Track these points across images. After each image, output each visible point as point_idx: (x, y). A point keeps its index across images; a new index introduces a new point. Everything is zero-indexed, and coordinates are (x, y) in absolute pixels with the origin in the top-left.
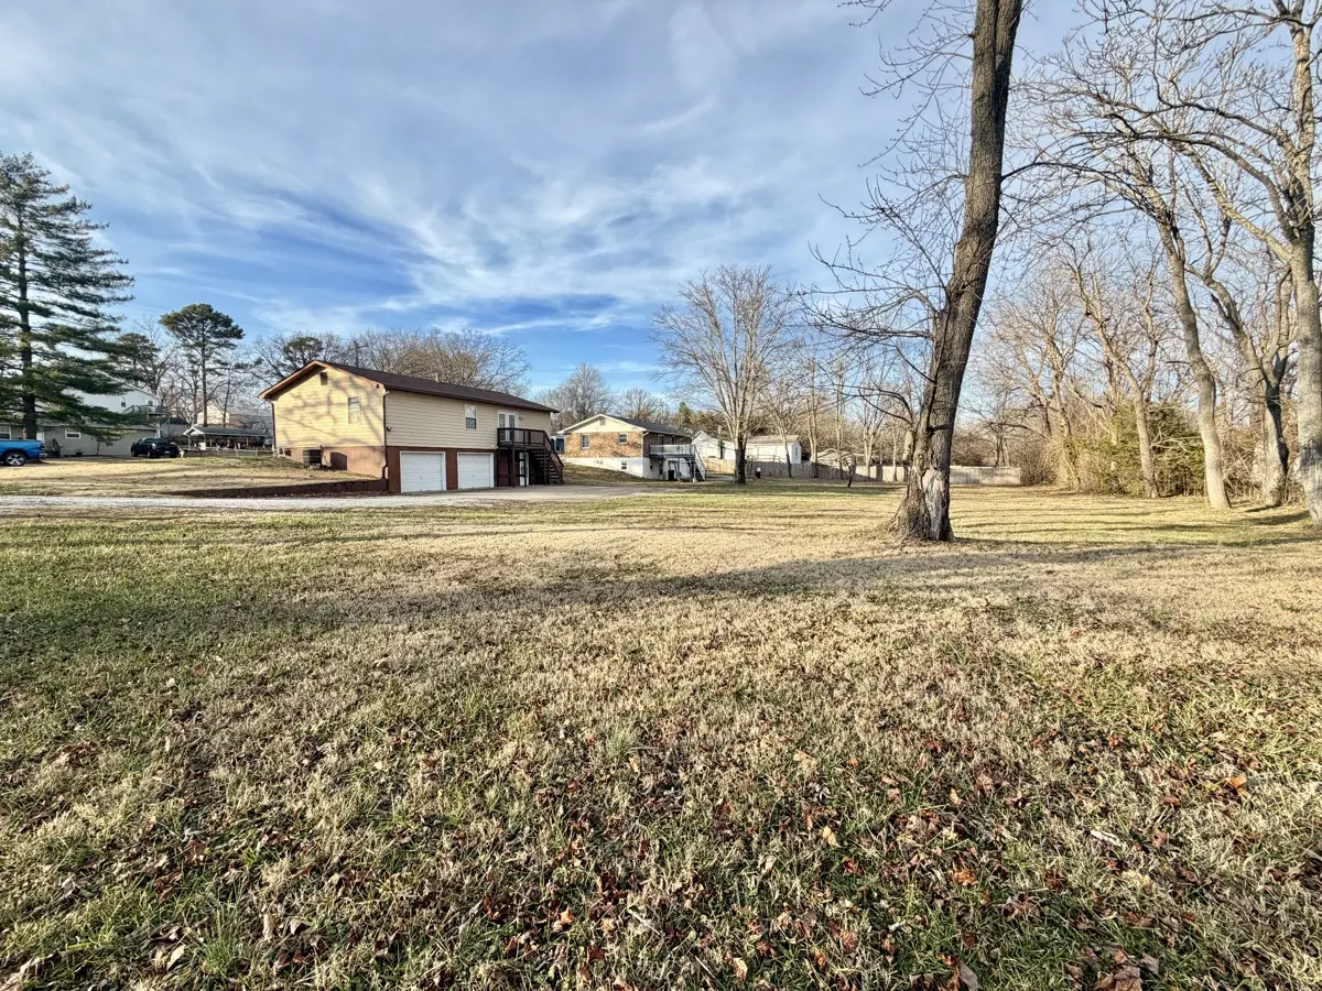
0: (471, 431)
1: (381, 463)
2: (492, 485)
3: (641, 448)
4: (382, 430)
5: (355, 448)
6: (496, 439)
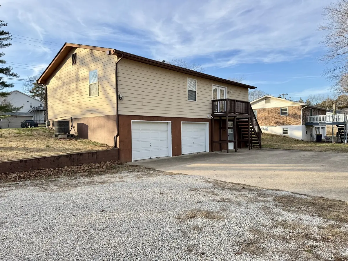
0: (193, 102)
1: (113, 132)
2: (208, 150)
3: (300, 118)
4: (114, 98)
5: (94, 118)
6: (211, 110)
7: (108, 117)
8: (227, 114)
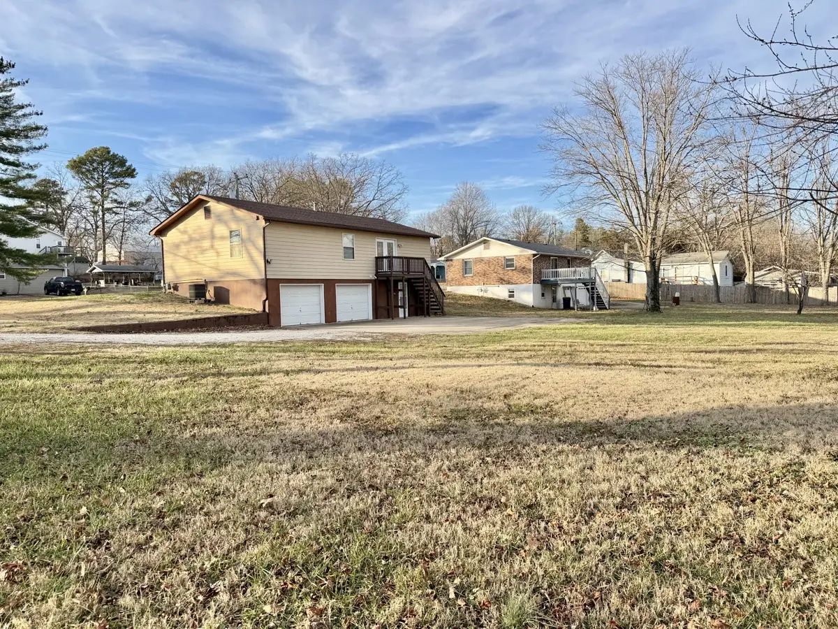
0: (349, 261)
1: (261, 296)
2: (371, 318)
3: (530, 272)
4: (262, 262)
5: (237, 281)
6: (375, 269)
7: (254, 281)
8: (391, 274)
